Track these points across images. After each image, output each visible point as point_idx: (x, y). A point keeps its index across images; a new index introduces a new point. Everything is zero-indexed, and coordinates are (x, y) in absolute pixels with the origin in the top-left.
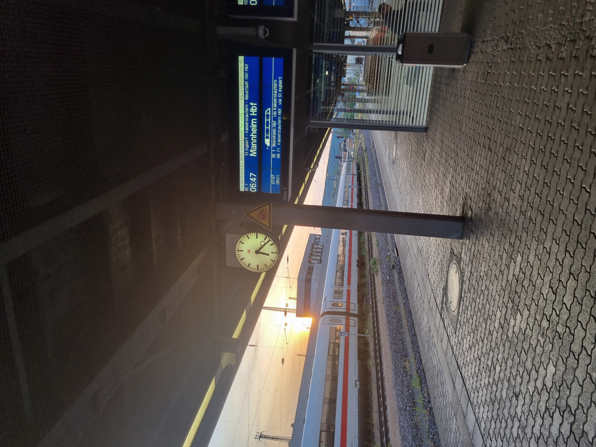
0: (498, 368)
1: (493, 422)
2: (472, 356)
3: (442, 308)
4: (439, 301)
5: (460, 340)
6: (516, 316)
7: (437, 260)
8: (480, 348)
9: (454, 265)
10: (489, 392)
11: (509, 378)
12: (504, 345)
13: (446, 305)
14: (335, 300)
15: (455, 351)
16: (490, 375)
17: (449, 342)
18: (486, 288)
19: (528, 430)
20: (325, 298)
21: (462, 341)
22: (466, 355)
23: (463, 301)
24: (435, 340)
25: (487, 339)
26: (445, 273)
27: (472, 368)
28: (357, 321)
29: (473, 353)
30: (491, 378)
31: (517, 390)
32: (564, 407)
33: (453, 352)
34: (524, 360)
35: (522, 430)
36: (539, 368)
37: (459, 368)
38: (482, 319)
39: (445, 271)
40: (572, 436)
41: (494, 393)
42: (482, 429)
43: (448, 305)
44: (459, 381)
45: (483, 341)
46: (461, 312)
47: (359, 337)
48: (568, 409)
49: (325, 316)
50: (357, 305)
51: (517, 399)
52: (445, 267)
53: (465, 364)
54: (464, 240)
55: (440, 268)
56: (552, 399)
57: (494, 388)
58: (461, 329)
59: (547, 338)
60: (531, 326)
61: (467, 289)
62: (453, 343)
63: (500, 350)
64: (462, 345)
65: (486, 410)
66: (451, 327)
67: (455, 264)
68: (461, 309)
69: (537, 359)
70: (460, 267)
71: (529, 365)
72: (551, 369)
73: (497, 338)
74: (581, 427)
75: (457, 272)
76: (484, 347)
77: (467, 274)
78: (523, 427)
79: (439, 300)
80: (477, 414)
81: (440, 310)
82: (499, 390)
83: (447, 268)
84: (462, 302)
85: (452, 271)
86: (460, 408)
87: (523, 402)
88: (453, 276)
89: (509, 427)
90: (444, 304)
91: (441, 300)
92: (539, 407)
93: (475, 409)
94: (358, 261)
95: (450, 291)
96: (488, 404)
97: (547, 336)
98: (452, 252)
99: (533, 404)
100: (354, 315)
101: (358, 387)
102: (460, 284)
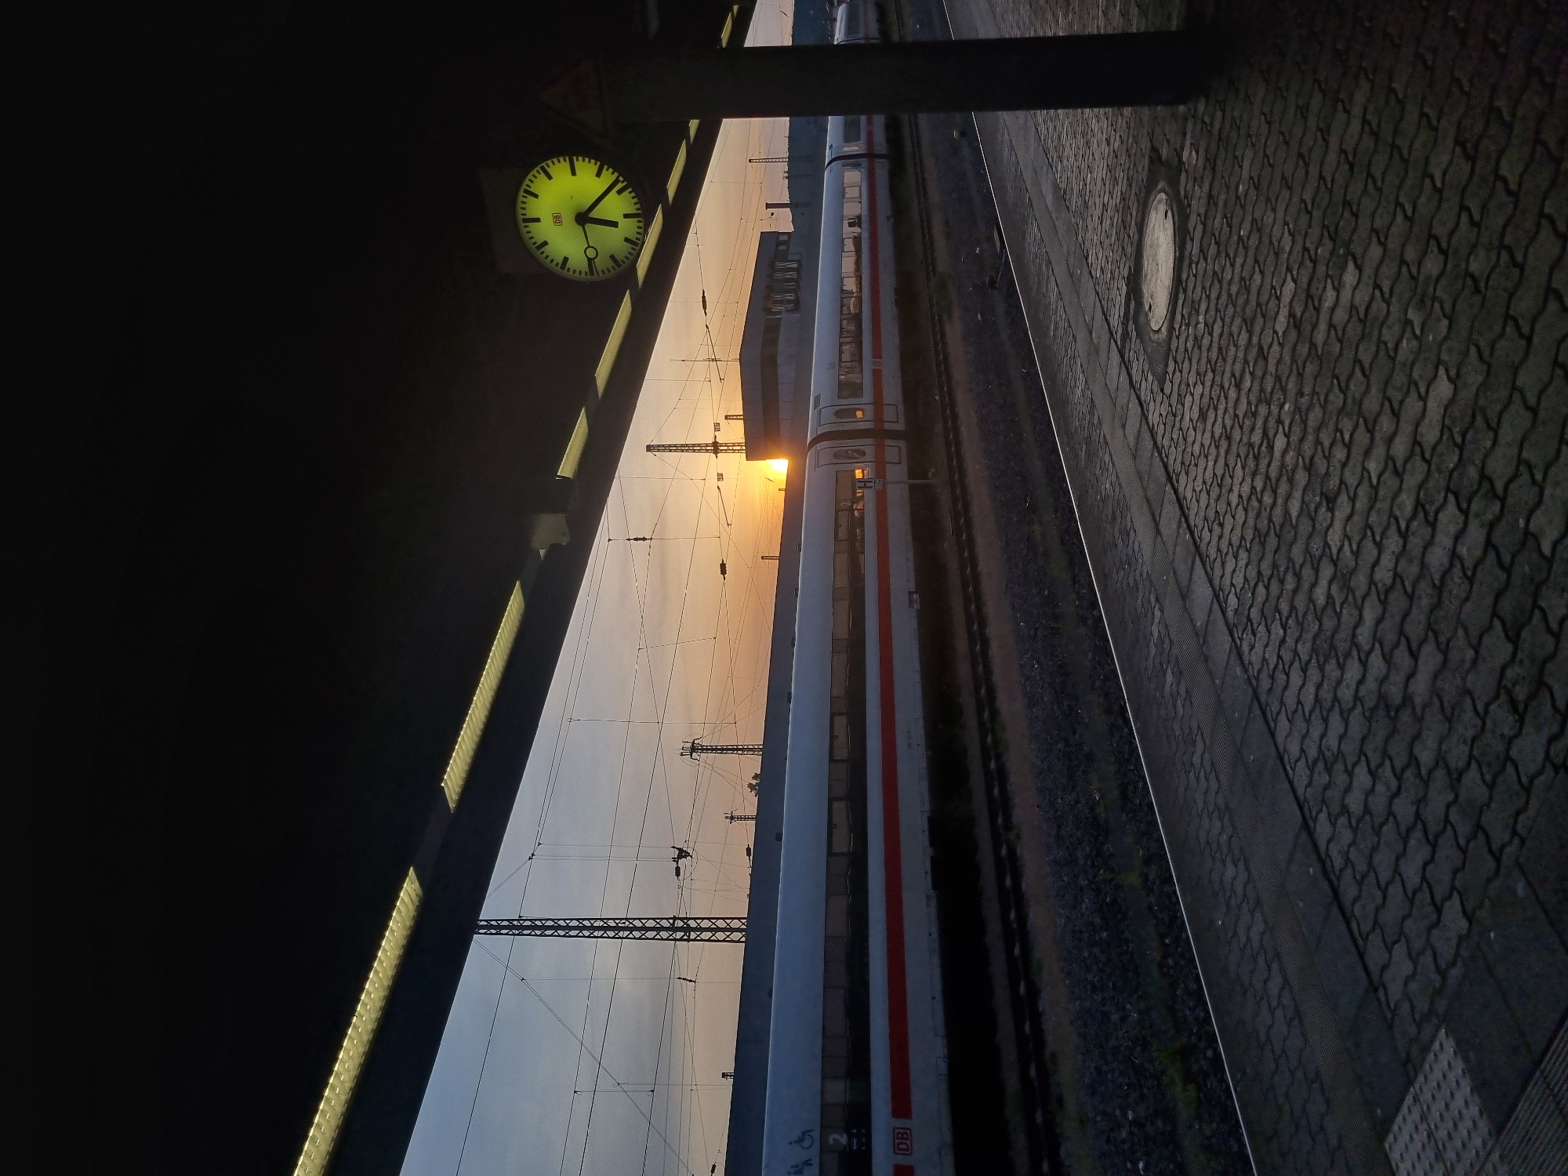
0: (1280, 443)
1: (1261, 590)
2: (1208, 435)
3: (1126, 335)
4: (1115, 321)
5: (1174, 403)
6: (1341, 276)
7: (1111, 202)
8: (1231, 405)
9: (1163, 196)
10: (1252, 515)
11: (1312, 459)
12: (1300, 375)
13: (1136, 322)
14: (843, 402)
15: (1159, 438)
16: (1256, 470)
17: (1144, 421)
18: (1255, 226)
19: (1360, 581)
20: (817, 400)
21: (1180, 406)
22: (1190, 440)
23: (1185, 291)
24: (1106, 429)
25: (1251, 374)
26: (1133, 230)
27: (1205, 469)
28: (904, 449)
29: (1209, 427)
30: (1258, 477)
31: (1333, 482)
32: (1472, 487)
33: (1155, 443)
34: (1357, 395)
35: (1341, 584)
36: (1401, 402)
37: (1170, 479)
38: (1238, 321)
39: (1133, 223)
40: (1492, 556)
41: (1265, 514)
42: (1230, 614)
43: (1142, 319)
44: (1170, 511)
45: (1238, 386)
46: (1177, 326)
47: (913, 489)
48: (1486, 486)
49: (819, 446)
50: (901, 407)
51: (1331, 510)
52: (1134, 213)
53: (1187, 463)
54: (1191, 106)
55: (1120, 220)
56: (1437, 475)
57: (1268, 499)
58: (1178, 374)
59: (1437, 305)
60: (1386, 289)
61: (1196, 251)
62: (1154, 418)
63: (1288, 393)
64: (1180, 417)
65: (1242, 563)
66: (1150, 378)
67: (1163, 190)
68: (1178, 317)
69: (1399, 379)
70: (1179, 193)
71: (1372, 404)
72: (1443, 388)
73: (1279, 362)
74: (1522, 523)
75: (1169, 214)
76: (1244, 400)
77: (1198, 206)
78: (1343, 575)
79: (1117, 316)
80: (1216, 581)
81: (1119, 343)
82: (1280, 501)
83: (1140, 214)
84: (1181, 296)
85: (1154, 215)
86: (1172, 580)
87: (1348, 510)
88: (1156, 231)
89: (1306, 586)
90: (1131, 322)
91: (1122, 314)
92: (1395, 509)
93: (1212, 569)
94: (897, 291)
95: (1149, 277)
96: (1248, 546)
97: (1434, 299)
98: (1155, 159)
99: (1378, 505)
100: (894, 435)
101: (917, 606)
102: (1177, 243)
